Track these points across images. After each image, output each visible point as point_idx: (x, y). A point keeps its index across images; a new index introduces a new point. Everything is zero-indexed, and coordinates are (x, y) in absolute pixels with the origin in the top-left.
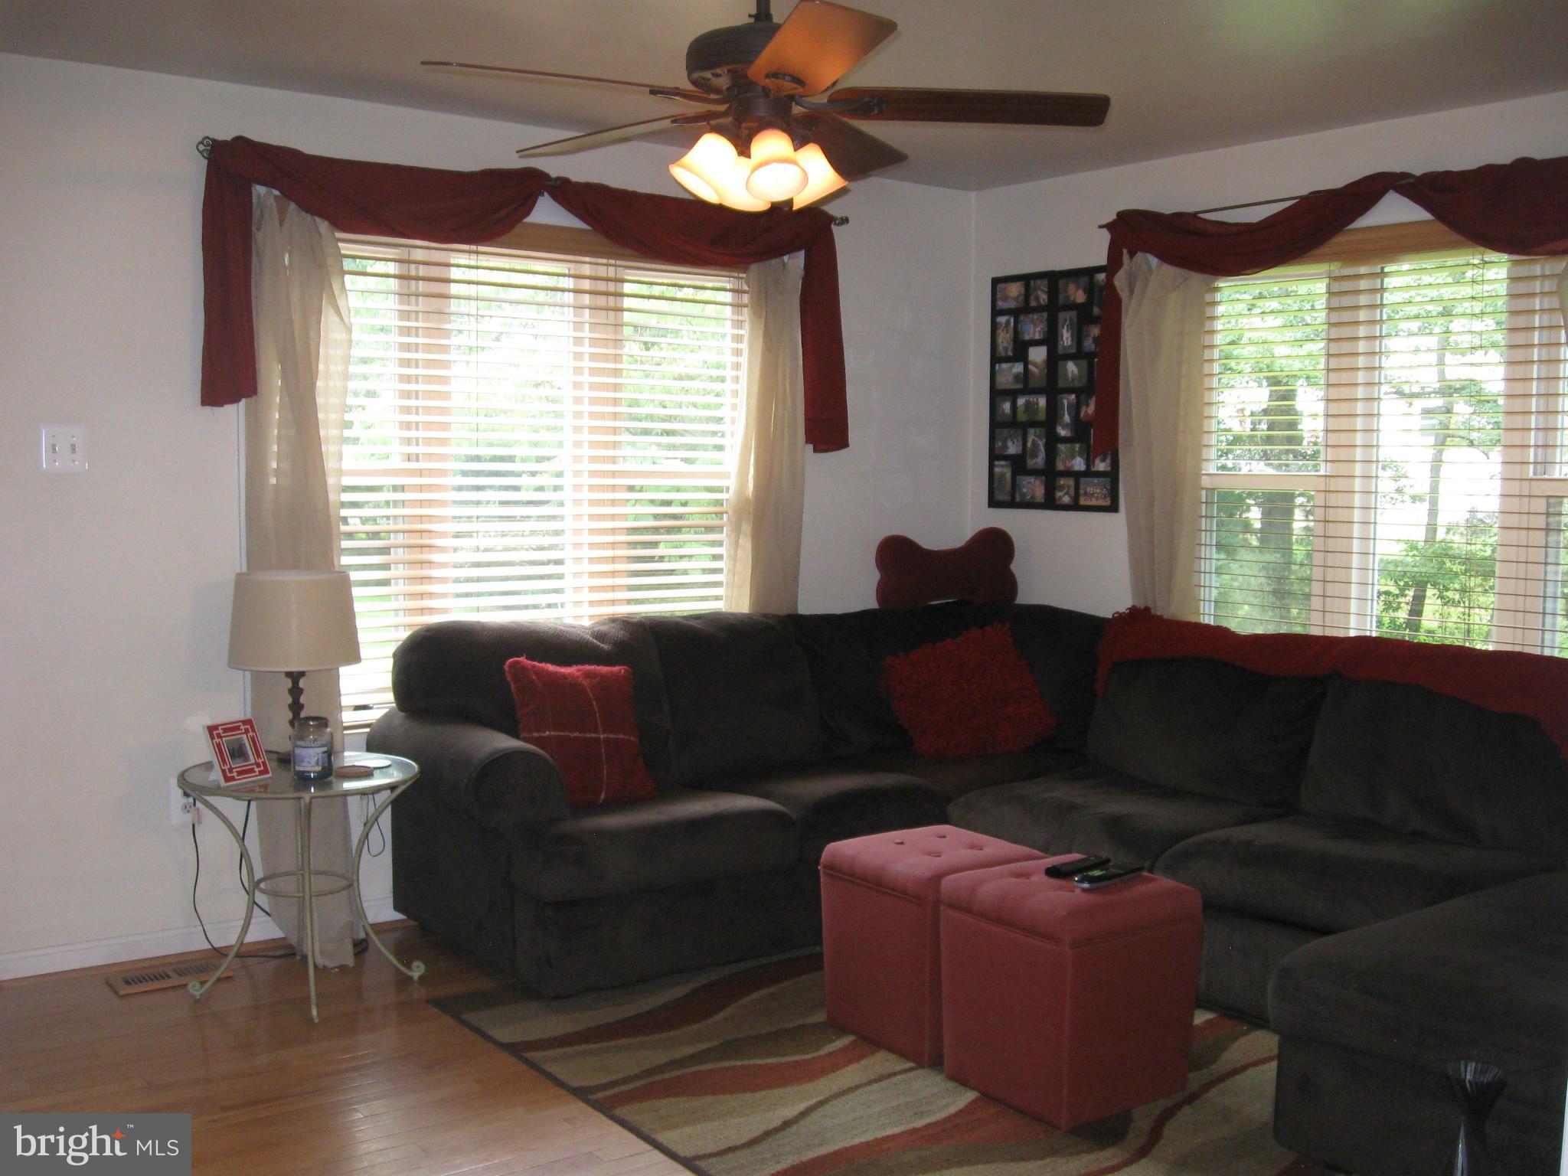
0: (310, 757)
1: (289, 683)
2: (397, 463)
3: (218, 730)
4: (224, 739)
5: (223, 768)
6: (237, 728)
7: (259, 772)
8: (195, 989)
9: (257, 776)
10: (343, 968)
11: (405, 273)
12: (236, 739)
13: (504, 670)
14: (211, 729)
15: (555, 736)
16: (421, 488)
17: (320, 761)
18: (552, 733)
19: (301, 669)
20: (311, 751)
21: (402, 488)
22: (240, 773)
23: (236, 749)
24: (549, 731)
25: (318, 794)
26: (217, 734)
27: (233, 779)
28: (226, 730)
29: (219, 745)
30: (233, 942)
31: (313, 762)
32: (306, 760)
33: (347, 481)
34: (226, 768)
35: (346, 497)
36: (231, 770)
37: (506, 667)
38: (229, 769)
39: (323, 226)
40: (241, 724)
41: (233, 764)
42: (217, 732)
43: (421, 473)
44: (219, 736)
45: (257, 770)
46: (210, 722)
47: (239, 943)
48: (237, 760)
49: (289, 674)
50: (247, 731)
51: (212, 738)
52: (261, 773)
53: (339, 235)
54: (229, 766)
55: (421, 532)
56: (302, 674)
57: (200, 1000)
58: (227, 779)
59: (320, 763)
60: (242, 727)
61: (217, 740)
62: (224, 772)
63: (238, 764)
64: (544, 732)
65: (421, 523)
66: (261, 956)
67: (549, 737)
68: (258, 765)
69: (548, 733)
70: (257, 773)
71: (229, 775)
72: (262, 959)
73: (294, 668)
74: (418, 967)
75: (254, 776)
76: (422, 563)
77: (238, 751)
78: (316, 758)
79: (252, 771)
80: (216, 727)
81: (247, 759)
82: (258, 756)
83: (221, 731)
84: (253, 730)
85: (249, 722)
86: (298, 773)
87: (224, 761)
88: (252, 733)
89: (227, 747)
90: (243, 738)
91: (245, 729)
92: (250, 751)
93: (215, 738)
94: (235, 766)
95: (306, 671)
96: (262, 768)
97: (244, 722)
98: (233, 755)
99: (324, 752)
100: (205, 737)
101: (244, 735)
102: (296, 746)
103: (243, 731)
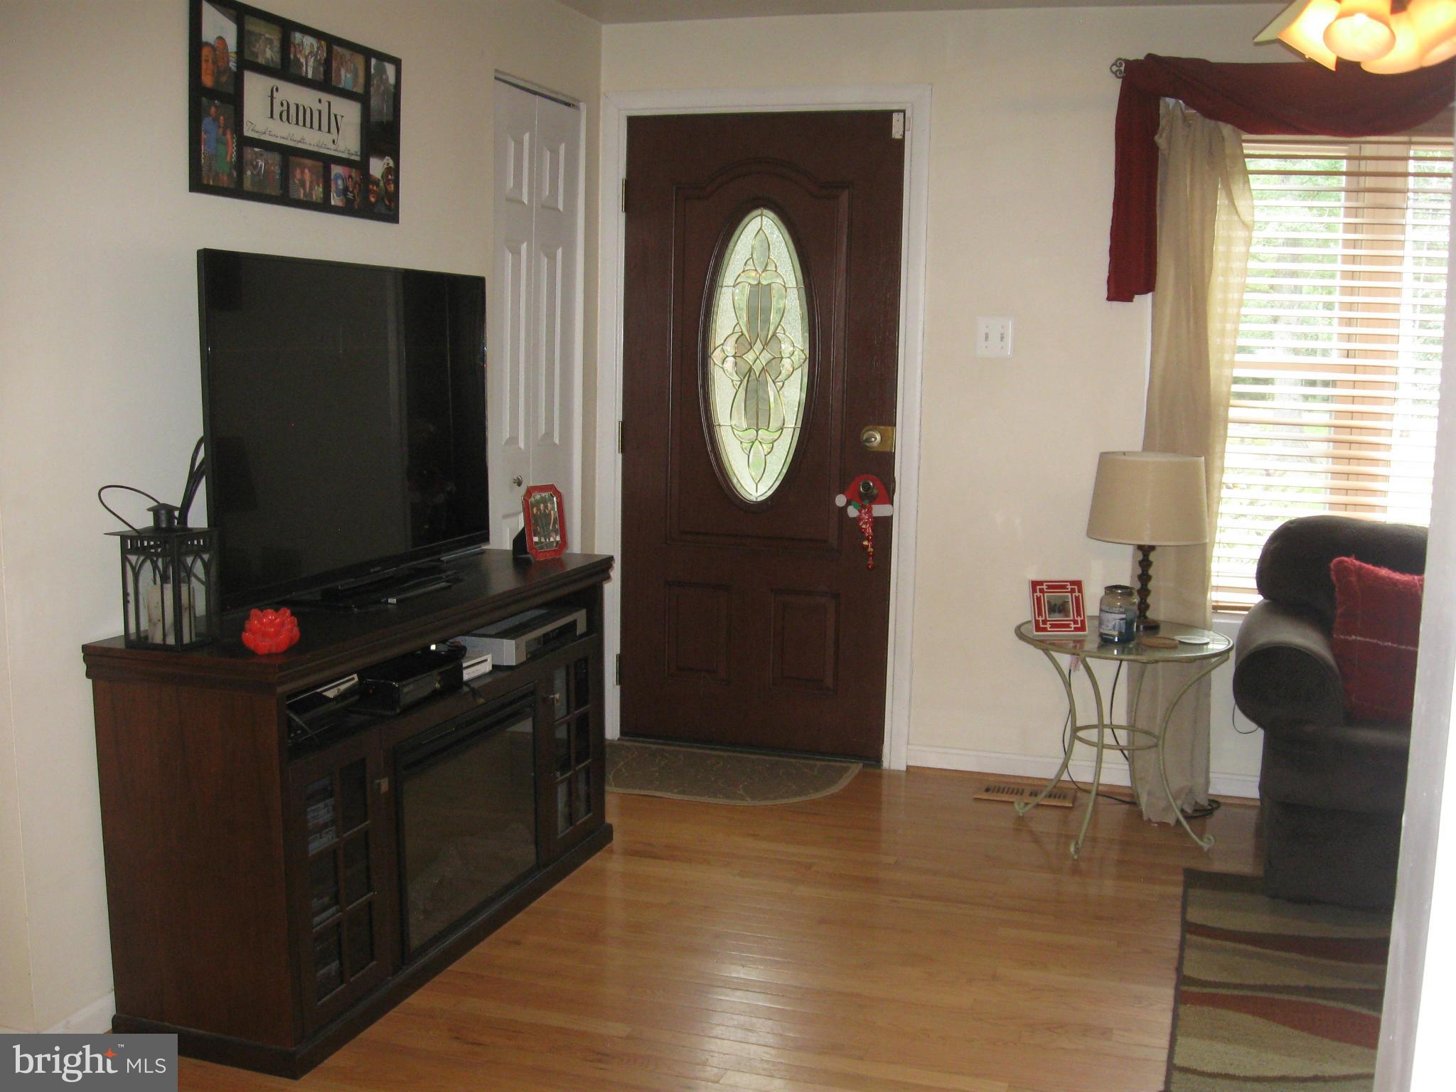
0: (1108, 621)
1: (1139, 555)
2: (1335, 359)
3: (1042, 585)
4: (1046, 594)
5: (1037, 619)
6: (1064, 587)
8: (1019, 808)
9: (1072, 631)
10: (1162, 825)
11: (1356, 169)
12: (1059, 597)
13: (1329, 567)
14: (1035, 584)
15: (1359, 641)
16: (1354, 384)
17: (1117, 626)
18: (1358, 638)
19: (1152, 544)
20: (1111, 616)
21: (1334, 384)
22: (1053, 626)
23: (1058, 606)
24: (1356, 635)
25: (1119, 656)
26: (1040, 589)
27: (1045, 630)
28: (1049, 587)
29: (1039, 599)
30: (1052, 777)
31: (1111, 625)
32: (1107, 624)
33: (1238, 373)
34: (1040, 618)
35: (1236, 388)
36: (1045, 622)
37: (1332, 565)
38: (1043, 621)
39: (1227, 130)
40: (1068, 584)
41: (1049, 617)
42: (1041, 587)
43: (1355, 369)
44: (1042, 591)
45: (1073, 626)
46: (1035, 578)
47: (1057, 779)
48: (1057, 615)
49: (1140, 547)
50: (1073, 591)
51: (1034, 591)
52: (1076, 629)
53: (1246, 136)
54: (1044, 618)
55: (1351, 428)
56: (1152, 548)
57: (1023, 817)
58: (1038, 629)
59: (1118, 629)
60: (1069, 587)
61: (1038, 594)
62: (1037, 622)
63: (1055, 618)
64: (1350, 636)
65: (1352, 419)
67: (1354, 641)
68: (1076, 622)
69: (1354, 637)
70: (1073, 629)
71: (1042, 625)
72: (1116, 802)
73: (1146, 542)
74: (1209, 839)
75: (1070, 631)
76: (1349, 459)
77: (1059, 607)
78: (1113, 623)
79: (1067, 626)
80: (1041, 583)
81: (1067, 615)
82: (1079, 614)
83: (1045, 587)
84: (1080, 591)
85: (1078, 584)
86: (1101, 635)
87: (1040, 614)
88: (1077, 594)
89: (1048, 602)
90: (1068, 596)
91: (1071, 589)
92: (1071, 607)
93: (1036, 592)
94: (1050, 619)
95: (1160, 546)
96: (1079, 625)
97: (1073, 583)
98: (1053, 609)
99: (1121, 619)
100: (1027, 589)
101: (1069, 594)
102: (1101, 610)
103: (1069, 590)
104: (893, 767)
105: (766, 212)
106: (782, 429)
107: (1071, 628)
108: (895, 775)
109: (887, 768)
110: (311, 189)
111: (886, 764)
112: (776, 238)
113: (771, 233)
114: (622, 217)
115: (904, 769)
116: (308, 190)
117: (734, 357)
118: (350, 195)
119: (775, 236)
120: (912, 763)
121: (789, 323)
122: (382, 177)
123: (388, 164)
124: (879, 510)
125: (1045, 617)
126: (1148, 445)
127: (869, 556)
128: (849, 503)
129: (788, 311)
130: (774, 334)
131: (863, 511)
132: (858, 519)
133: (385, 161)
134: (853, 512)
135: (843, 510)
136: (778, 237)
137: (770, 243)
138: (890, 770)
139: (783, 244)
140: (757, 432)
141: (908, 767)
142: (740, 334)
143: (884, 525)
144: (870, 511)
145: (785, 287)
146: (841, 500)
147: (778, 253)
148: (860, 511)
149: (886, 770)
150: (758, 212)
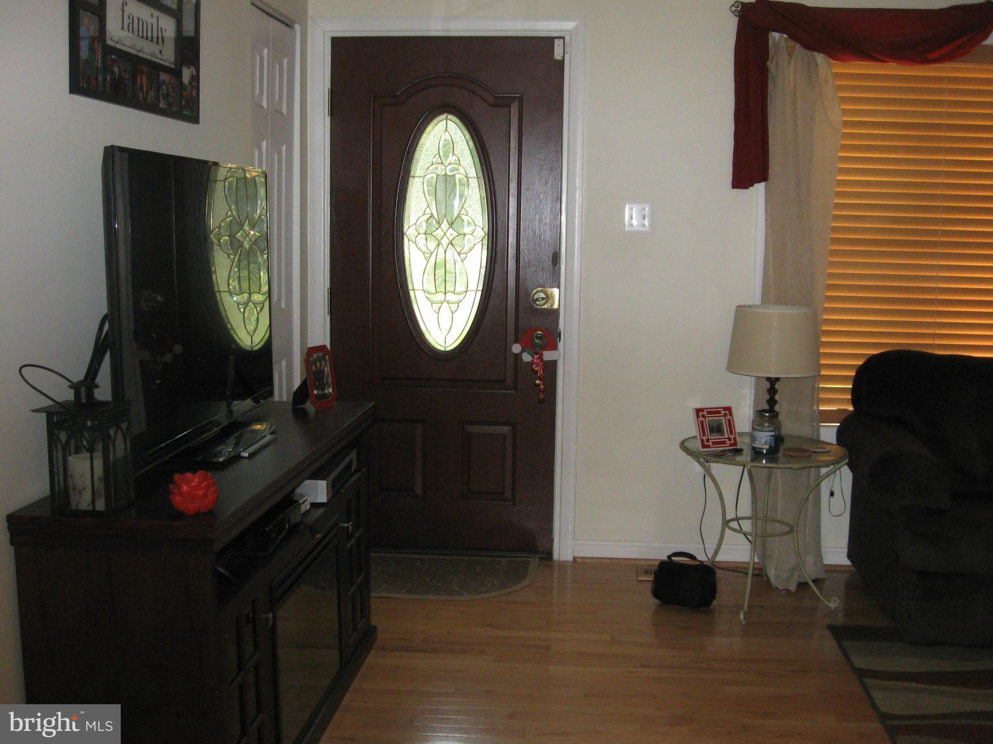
0: (761, 438)
1: (767, 385)
3: (703, 412)
4: (707, 419)
5: (702, 438)
6: (719, 412)
7: (730, 444)
10: (788, 591)
12: (717, 420)
14: (698, 411)
17: (768, 441)
19: (778, 376)
20: (762, 434)
22: (714, 443)
23: (715, 427)
25: (767, 465)
26: (702, 415)
27: (708, 446)
28: (709, 413)
29: (702, 422)
31: (763, 442)
32: (758, 440)
34: (705, 438)
36: (708, 440)
38: (706, 440)
39: (820, 58)
40: (722, 410)
41: (711, 437)
42: (702, 413)
44: (703, 416)
45: (728, 442)
46: (699, 406)
48: (715, 434)
49: (769, 379)
50: (725, 415)
51: (698, 417)
56: (778, 379)
58: (704, 446)
59: (768, 444)
60: (723, 412)
61: (701, 419)
62: (702, 441)
63: (716, 437)
66: (743, 572)
68: (730, 439)
70: (728, 445)
71: (706, 444)
73: (773, 375)
74: (835, 600)
75: (725, 447)
77: (717, 429)
78: (765, 439)
79: (724, 443)
80: (702, 410)
81: (723, 434)
82: (731, 433)
83: (705, 413)
84: (731, 414)
85: (728, 409)
86: (754, 449)
87: (704, 434)
88: (729, 417)
89: (709, 424)
90: (721, 420)
91: (724, 413)
92: (725, 429)
93: (700, 418)
94: (712, 438)
95: (783, 378)
96: (733, 442)
97: (725, 409)
98: (712, 430)
99: (771, 436)
100: (692, 415)
101: (723, 418)
102: (753, 429)
103: (723, 415)
104: (562, 558)
105: (450, 117)
106: (466, 292)
107: (727, 444)
108: (563, 565)
109: (557, 559)
110: (147, 92)
111: (556, 556)
112: (459, 138)
113: (455, 134)
114: (328, 120)
115: (571, 559)
116: (145, 95)
117: (425, 234)
118: (170, 99)
119: (458, 136)
120: (576, 555)
121: (470, 207)
122: (189, 84)
123: (192, 72)
124: (548, 356)
125: (708, 437)
126: (765, 300)
127: (541, 392)
128: (523, 351)
129: (470, 197)
130: (459, 216)
131: (536, 357)
132: (532, 363)
133: (191, 70)
134: (527, 357)
135: (517, 356)
136: (460, 137)
137: (454, 142)
138: (559, 561)
139: (465, 142)
140: (445, 295)
141: (574, 558)
142: (430, 215)
143: (551, 367)
144: (541, 357)
145: (466, 177)
146: (516, 348)
147: (461, 150)
148: (533, 357)
149: (556, 561)
150: (443, 116)
